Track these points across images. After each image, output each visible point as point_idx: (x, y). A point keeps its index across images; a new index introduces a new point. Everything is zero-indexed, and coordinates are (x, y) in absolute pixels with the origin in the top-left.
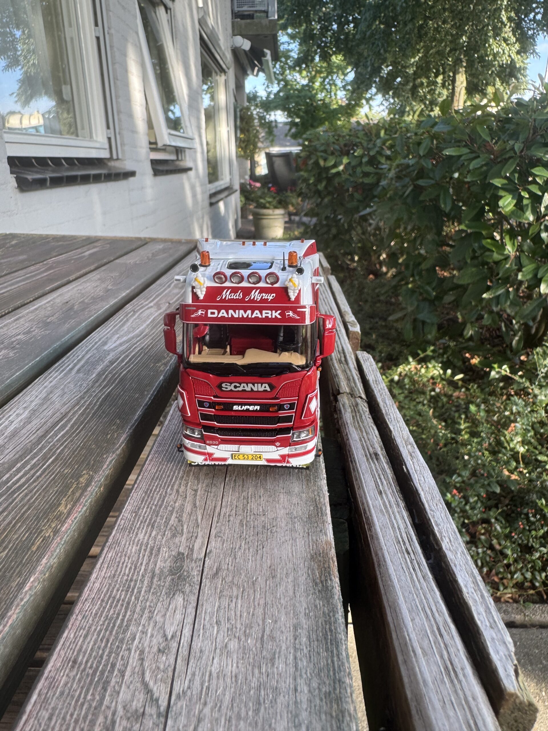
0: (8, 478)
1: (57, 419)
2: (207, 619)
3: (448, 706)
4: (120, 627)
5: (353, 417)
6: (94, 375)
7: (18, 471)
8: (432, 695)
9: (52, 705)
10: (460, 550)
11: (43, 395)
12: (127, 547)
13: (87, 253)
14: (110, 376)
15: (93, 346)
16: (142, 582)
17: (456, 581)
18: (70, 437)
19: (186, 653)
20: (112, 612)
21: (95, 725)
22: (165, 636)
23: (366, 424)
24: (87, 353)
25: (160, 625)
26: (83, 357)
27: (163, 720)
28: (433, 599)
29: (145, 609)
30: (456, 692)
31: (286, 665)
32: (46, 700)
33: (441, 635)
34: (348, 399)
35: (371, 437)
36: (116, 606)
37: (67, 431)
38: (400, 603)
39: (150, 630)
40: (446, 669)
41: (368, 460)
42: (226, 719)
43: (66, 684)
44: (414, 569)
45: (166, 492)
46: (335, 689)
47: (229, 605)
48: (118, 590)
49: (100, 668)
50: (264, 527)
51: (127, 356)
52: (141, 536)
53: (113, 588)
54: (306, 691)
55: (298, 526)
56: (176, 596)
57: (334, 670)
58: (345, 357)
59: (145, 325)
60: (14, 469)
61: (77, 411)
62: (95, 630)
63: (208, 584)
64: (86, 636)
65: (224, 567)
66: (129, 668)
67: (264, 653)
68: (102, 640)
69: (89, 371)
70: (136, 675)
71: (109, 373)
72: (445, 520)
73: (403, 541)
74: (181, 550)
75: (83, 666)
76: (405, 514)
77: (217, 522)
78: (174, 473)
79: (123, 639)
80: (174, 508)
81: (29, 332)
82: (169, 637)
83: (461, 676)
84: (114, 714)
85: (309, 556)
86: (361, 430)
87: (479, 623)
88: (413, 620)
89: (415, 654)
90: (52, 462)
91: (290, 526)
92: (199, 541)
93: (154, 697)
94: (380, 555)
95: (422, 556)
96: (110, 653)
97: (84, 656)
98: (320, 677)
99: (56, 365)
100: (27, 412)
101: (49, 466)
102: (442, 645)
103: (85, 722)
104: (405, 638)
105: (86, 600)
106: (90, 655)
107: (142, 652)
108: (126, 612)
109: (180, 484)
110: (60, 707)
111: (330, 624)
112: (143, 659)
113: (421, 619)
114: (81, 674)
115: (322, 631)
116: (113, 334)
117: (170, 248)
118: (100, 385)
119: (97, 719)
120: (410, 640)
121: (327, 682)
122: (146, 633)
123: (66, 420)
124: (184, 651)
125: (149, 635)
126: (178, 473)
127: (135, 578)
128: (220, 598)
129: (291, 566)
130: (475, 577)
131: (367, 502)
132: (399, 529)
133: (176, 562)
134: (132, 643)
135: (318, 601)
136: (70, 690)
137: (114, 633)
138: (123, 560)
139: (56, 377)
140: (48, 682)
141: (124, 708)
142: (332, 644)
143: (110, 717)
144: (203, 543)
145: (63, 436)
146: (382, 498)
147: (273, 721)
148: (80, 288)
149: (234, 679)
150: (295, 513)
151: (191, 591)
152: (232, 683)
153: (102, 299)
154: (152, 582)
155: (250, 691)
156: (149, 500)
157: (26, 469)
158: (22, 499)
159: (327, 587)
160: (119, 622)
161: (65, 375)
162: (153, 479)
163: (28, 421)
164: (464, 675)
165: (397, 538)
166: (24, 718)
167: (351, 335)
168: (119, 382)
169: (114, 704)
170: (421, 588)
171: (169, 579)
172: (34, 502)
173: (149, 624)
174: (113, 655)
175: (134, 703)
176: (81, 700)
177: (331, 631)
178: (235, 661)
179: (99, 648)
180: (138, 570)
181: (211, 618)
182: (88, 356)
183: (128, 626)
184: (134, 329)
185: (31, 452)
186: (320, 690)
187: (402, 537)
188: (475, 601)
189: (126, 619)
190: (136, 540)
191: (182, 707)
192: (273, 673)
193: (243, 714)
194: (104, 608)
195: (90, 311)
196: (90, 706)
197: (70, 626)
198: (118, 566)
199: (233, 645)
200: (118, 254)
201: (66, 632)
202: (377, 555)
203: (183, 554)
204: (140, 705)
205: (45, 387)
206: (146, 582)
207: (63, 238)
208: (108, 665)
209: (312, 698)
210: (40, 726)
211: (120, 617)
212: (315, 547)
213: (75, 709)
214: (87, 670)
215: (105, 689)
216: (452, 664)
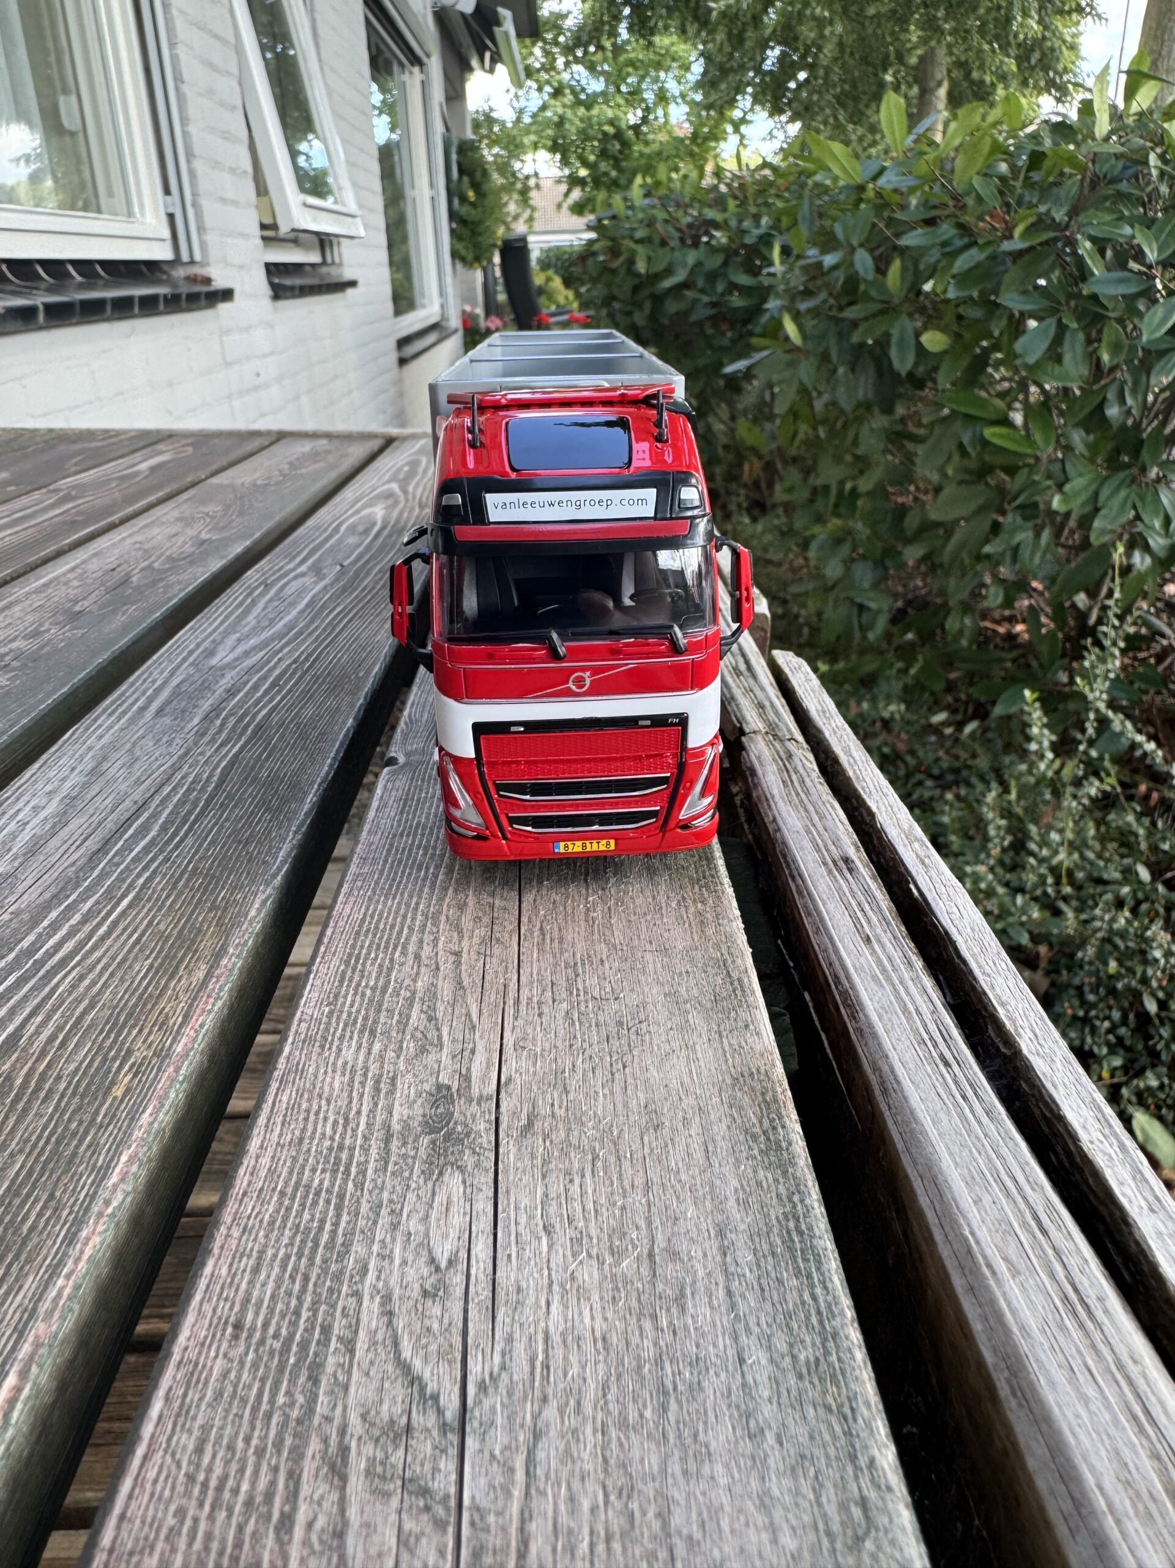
0: (33, 944)
1: (127, 815)
2: (523, 1219)
3: (1082, 1377)
4: (330, 1245)
5: (784, 782)
6: (196, 721)
7: (54, 927)
9: (200, 1421)
11: (88, 764)
12: (320, 1077)
13: (144, 466)
14: (232, 721)
15: (185, 660)
16: (366, 1150)
18: (161, 851)
19: (488, 1293)
20: (306, 1216)
21: (302, 1456)
22: (432, 1260)
23: (815, 797)
24: (172, 674)
25: (419, 1239)
26: (165, 683)
27: (454, 1438)
28: (1014, 1156)
29: (380, 1206)
30: (1093, 1346)
31: (712, 1307)
32: (184, 1412)
33: (1044, 1232)
34: (767, 744)
35: (829, 823)
36: (315, 1203)
37: (154, 839)
38: (944, 1166)
39: (397, 1252)
40: (1065, 1298)
41: (829, 872)
42: (595, 1431)
43: (225, 1374)
44: (964, 1097)
45: (392, 960)
46: (827, 1353)
47: (567, 1191)
48: (314, 1170)
49: (298, 1337)
50: (620, 1024)
51: (264, 678)
52: (348, 1054)
53: (303, 1167)
54: (764, 1362)
55: (695, 1018)
56: (446, 1178)
57: (819, 1313)
58: (747, 662)
59: (294, 613)
60: (46, 923)
61: (168, 797)
62: (275, 1256)
63: (513, 1150)
64: (256, 1270)
65: (544, 1110)
66: (362, 1334)
67: (660, 1287)
68: (292, 1279)
69: (184, 711)
70: (380, 1349)
71: (231, 714)
72: (1018, 994)
73: (931, 1038)
74: (444, 1079)
75: (258, 1335)
76: (928, 983)
77: (516, 1018)
78: (404, 917)
79: (341, 1272)
80: (414, 993)
81: (36, 634)
82: (443, 1264)
83: (1099, 1314)
84: (342, 1432)
85: (729, 1081)
86: (806, 810)
88: (977, 1202)
89: (994, 1273)
90: (130, 906)
91: (677, 1020)
92: (480, 1059)
93: (428, 1391)
94: (885, 1069)
95: (976, 1068)
96: (316, 1303)
97: (257, 1314)
98: (791, 1329)
99: (108, 702)
100: (55, 802)
101: (124, 914)
102: (1050, 1252)
103: (279, 1453)
104: (966, 1240)
105: (245, 1194)
106: (271, 1310)
107: (387, 1298)
108: (338, 1216)
109: (421, 941)
110: (217, 1423)
111: (797, 1220)
112: (391, 1314)
113: (998, 1203)
114: (256, 1351)
115: (782, 1236)
116: (226, 634)
117: (328, 452)
118: (213, 740)
119: (306, 1444)
120: (978, 1243)
121: (808, 1340)
122: (391, 1258)
123: (146, 815)
124: (481, 1291)
125: (397, 1262)
126: (413, 919)
127: (347, 1142)
128: (544, 1177)
129: (691, 1101)
131: (841, 960)
132: (919, 1015)
133: (435, 1105)
134: (362, 1281)
135: (761, 1174)
136: (236, 1386)
137: (318, 1260)
138: (315, 1107)
139: (110, 727)
140: (183, 1371)
141: (364, 1417)
142: (806, 1260)
143: (334, 1439)
144: (489, 1064)
145: (146, 850)
146: (873, 952)
147: (701, 1427)
148: (140, 538)
149: (600, 1345)
150: (683, 991)
151: (477, 1165)
152: (598, 1352)
153: (192, 560)
154: (388, 1152)
156: (356, 978)
157: (73, 922)
158: (74, 987)
159: (778, 1143)
160: (325, 1237)
161: (132, 721)
162: (358, 933)
163: (61, 820)
164: (1106, 1311)
165: (916, 1032)
166: (140, 1451)
168: (255, 733)
169: (339, 1411)
170: (986, 1136)
171: (425, 1141)
172: (100, 992)
173: (394, 1239)
174: (323, 1307)
175: (385, 1407)
176: (265, 1406)
177: (800, 1233)
178: (597, 1306)
179: (289, 1294)
180: (352, 1125)
181: (531, 1217)
182: (175, 681)
183: (347, 1246)
184: (272, 622)
185: (78, 885)
186: (794, 1358)
187: (928, 1032)
188: (1108, 1157)
189: (340, 1231)
190: (340, 1063)
191: (493, 1410)
192: (686, 1328)
193: (632, 1416)
194: (289, 1209)
195: (167, 586)
196: (287, 1417)
197: (216, 1251)
198: (306, 1119)
199: (589, 1274)
200: (215, 467)
201: (210, 1263)
202: (876, 1070)
203: (449, 1088)
204: (398, 1409)
205: (90, 748)
206: (374, 1153)
207: (88, 435)
208: (313, 1328)
209: (779, 1375)
210: (179, 1466)
211: (328, 1227)
212: (738, 1060)
213: (253, 1428)
214: (269, 1341)
215: (315, 1380)
216: (1076, 1290)
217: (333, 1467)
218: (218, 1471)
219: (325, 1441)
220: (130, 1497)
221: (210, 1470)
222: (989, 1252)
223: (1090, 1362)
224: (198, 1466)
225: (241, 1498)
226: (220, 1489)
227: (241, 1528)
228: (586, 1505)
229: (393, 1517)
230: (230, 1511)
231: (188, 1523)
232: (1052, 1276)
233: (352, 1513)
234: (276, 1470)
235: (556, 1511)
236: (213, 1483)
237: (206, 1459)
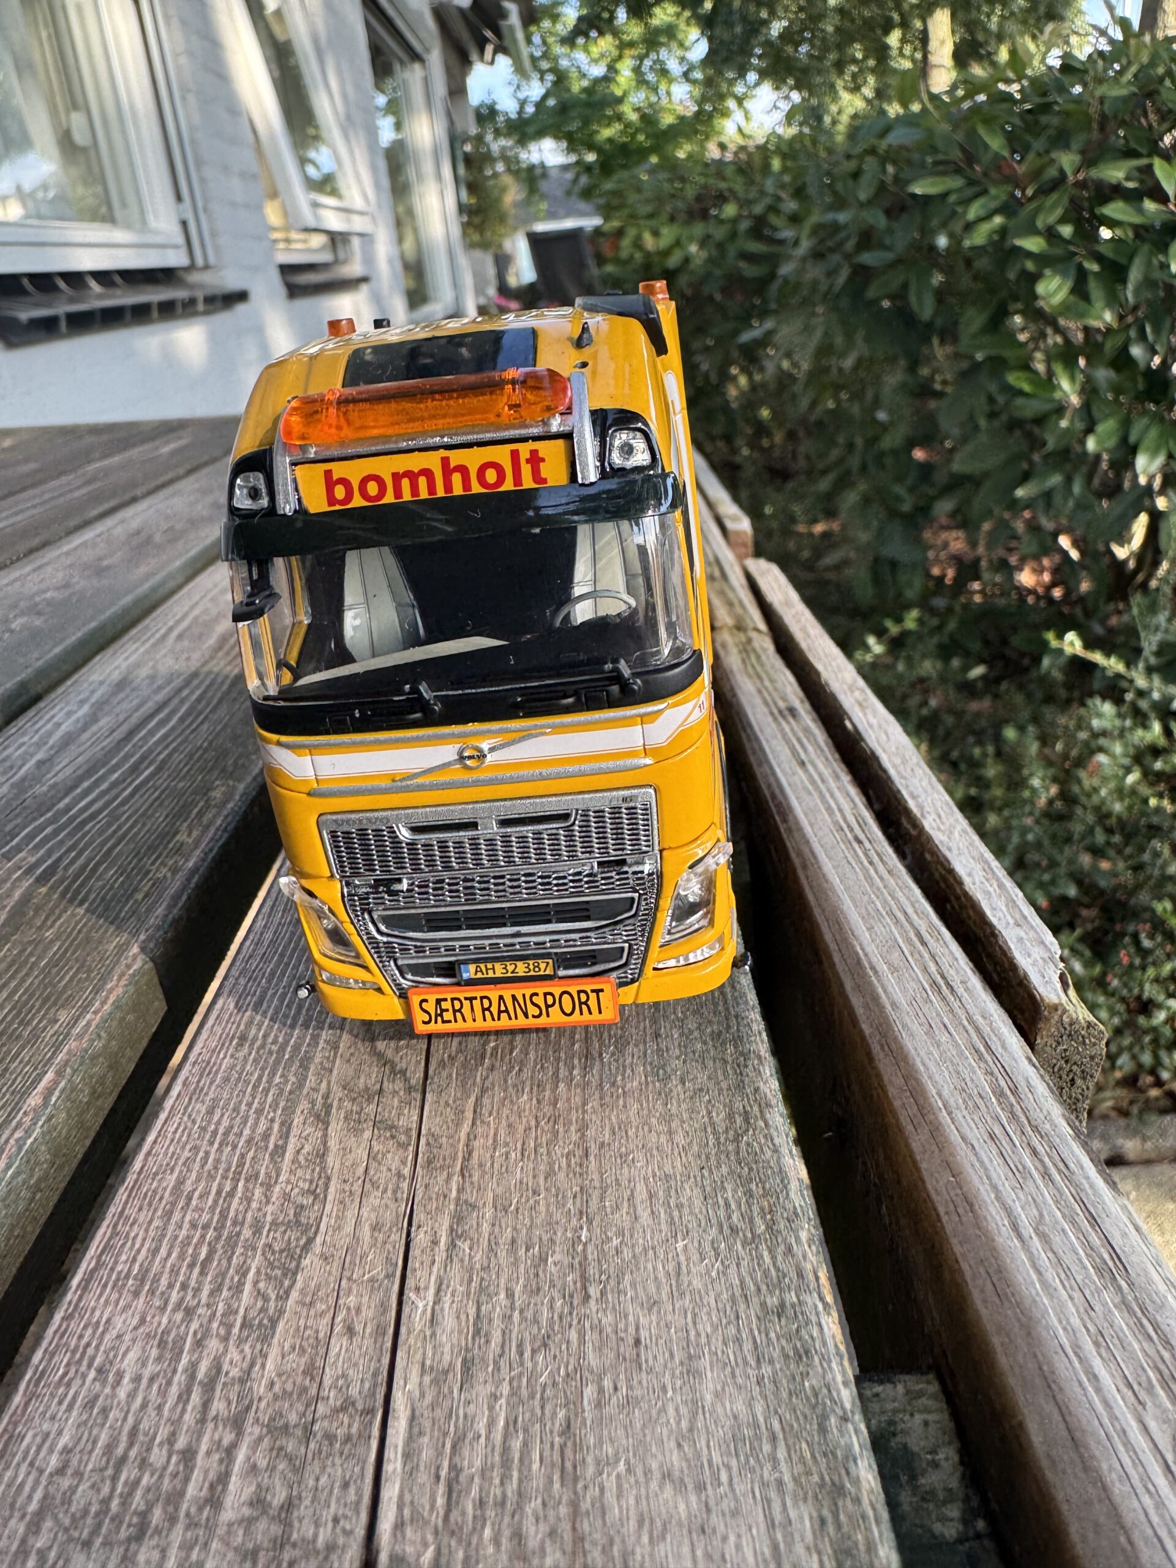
1: (150, 712)
3: (938, 1031)
5: (744, 661)
8: (907, 1020)
9: (211, 1095)
10: (959, 828)
17: (951, 871)
21: (293, 1112)
23: (768, 667)
27: (417, 1095)
28: (908, 898)
30: (952, 1011)
33: (924, 943)
34: (732, 634)
35: (779, 685)
38: (845, 908)
41: (775, 719)
43: (232, 1067)
44: (871, 863)
46: (729, 1027)
49: (293, 1041)
54: (676, 1035)
58: (722, 571)
60: (79, 790)
61: (187, 697)
62: (276, 991)
64: (258, 1004)
66: (346, 1035)
68: (289, 1006)
70: (360, 1044)
72: (929, 789)
73: (849, 826)
75: (259, 1043)
76: (853, 791)
83: (960, 991)
84: (326, 1097)
86: (760, 678)
87: (994, 921)
88: (870, 929)
89: (876, 972)
90: (152, 774)
93: (398, 1068)
94: (806, 851)
95: (885, 844)
97: (258, 1030)
101: (147, 779)
102: (926, 956)
103: (275, 1111)
104: (857, 954)
110: (225, 1096)
113: (887, 928)
114: (258, 1053)
119: (297, 1105)
120: (866, 955)
121: (714, 1020)
130: (986, 862)
131: (777, 781)
132: (840, 810)
141: (344, 1087)
143: (319, 1101)
146: (806, 771)
147: (619, 1078)
155: (573, 1045)
164: (967, 989)
165: (836, 823)
166: (163, 1116)
167: (732, 538)
169: (324, 1085)
170: (885, 887)
172: (128, 832)
174: (314, 1022)
175: (362, 1080)
176: (264, 1084)
179: (287, 1015)
185: (106, 763)
186: (701, 1031)
187: (847, 823)
188: (988, 893)
191: (449, 1077)
196: (281, 1091)
202: (800, 854)
204: (372, 1082)
205: (118, 666)
209: (688, 1043)
210: (194, 1122)
213: (254, 1097)
214: (269, 1045)
215: (305, 1067)
216: (943, 977)
217: (318, 1117)
218: (225, 1123)
219: (313, 1103)
220: (155, 1142)
221: (219, 1123)
222: (874, 960)
223: (946, 1020)
224: (209, 1122)
225: (243, 1140)
226: (226, 1134)
227: (243, 1156)
228: (521, 1129)
229: (365, 1144)
230: (235, 1147)
231: (201, 1154)
232: (925, 970)
233: (333, 1143)
234: (272, 1120)
235: (495, 1135)
236: (221, 1130)
237: (216, 1118)
